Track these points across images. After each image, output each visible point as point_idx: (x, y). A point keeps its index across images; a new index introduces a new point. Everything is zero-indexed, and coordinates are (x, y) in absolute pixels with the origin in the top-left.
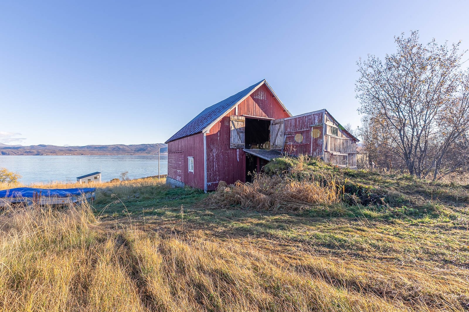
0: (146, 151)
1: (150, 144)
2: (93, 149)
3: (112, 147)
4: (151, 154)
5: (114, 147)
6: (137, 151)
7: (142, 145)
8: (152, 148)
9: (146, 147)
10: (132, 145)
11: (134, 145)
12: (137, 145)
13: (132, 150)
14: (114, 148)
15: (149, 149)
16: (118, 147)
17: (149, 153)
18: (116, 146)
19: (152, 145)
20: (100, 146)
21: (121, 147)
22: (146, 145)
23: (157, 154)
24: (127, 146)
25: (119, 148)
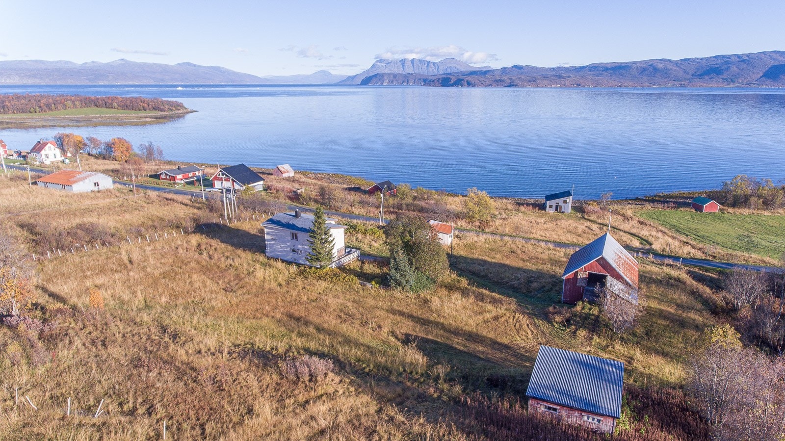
0: (724, 76)
1: (740, 53)
2: (601, 72)
3: (641, 67)
4: (739, 83)
5: (644, 66)
6: (700, 75)
7: (715, 57)
8: (744, 66)
9: (727, 63)
10: (688, 60)
11: (695, 60)
12: (702, 59)
13: (686, 72)
14: (644, 70)
15: (734, 69)
16: (653, 67)
17: (732, 81)
18: (650, 64)
19: (745, 58)
20: (614, 65)
21: (660, 66)
22: (729, 57)
23: (754, 84)
24: (676, 63)
25: (656, 70)
